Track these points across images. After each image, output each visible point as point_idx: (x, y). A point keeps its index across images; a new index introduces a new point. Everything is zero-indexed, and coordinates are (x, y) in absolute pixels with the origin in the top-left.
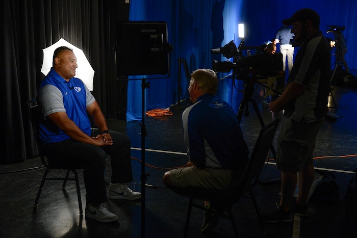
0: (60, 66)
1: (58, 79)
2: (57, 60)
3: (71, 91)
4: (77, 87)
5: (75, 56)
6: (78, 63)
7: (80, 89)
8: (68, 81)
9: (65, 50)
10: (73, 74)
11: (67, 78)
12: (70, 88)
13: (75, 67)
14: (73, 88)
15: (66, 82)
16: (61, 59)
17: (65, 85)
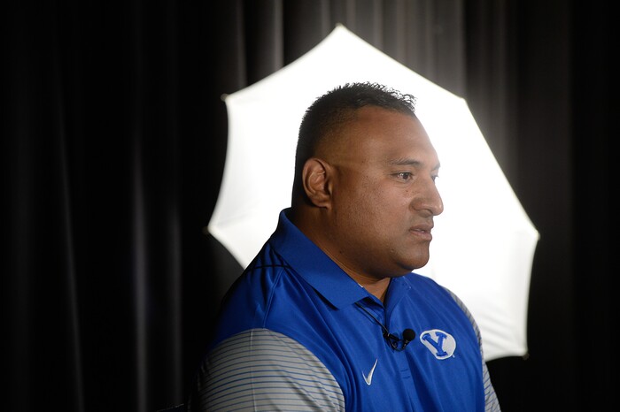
0: (335, 211)
1: (318, 282)
2: (315, 171)
3: (400, 358)
4: (433, 333)
5: (425, 146)
6: (443, 185)
7: (450, 344)
8: (377, 290)
9: (366, 110)
10: (412, 254)
11: (376, 275)
12: (391, 340)
13: (425, 209)
14: (409, 335)
15: (369, 301)
16: (337, 168)
17: (365, 325)
